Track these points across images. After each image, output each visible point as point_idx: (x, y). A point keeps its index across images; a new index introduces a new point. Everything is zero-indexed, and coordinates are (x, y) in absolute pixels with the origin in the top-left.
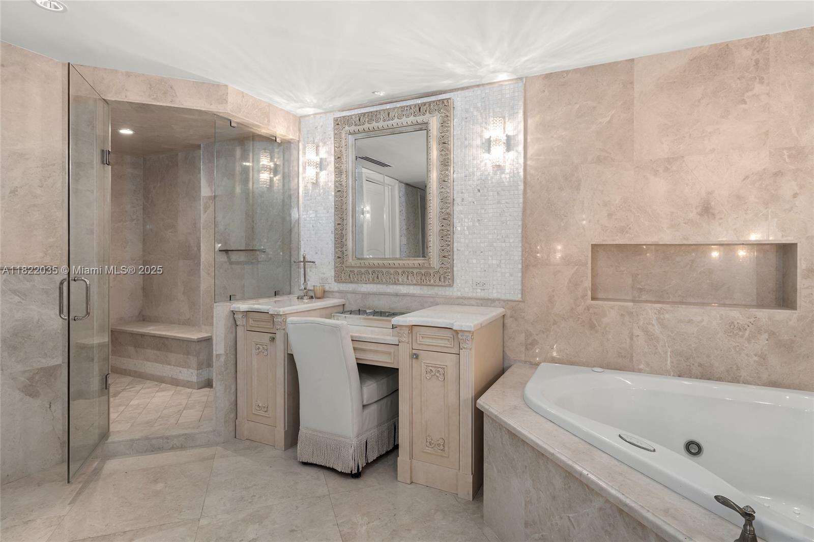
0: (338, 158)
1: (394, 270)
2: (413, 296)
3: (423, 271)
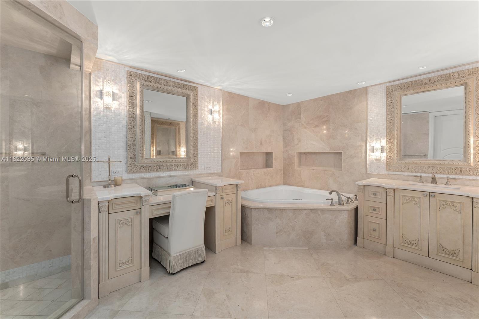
0: (132, 96)
1: (170, 164)
2: (179, 176)
3: (185, 164)
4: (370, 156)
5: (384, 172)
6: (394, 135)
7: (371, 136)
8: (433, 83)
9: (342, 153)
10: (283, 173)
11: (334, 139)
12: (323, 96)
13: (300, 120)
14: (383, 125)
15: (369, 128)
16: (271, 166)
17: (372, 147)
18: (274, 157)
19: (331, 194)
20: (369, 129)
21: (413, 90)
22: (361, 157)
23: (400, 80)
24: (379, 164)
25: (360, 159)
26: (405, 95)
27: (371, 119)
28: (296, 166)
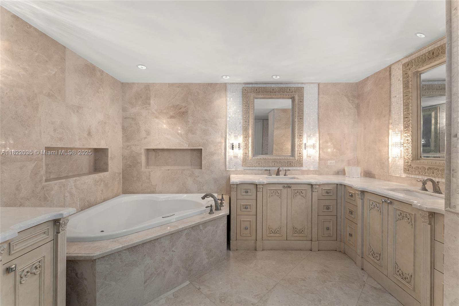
4: (229, 153)
5: (240, 168)
6: (249, 133)
7: (230, 133)
8: (275, 92)
9: (202, 149)
10: (123, 178)
11: (193, 134)
12: (180, 82)
13: (150, 107)
14: (240, 123)
15: (228, 124)
16: (105, 170)
17: (231, 144)
18: (109, 156)
19: (205, 199)
20: (228, 126)
21: (264, 95)
22: (221, 154)
23: (253, 84)
24: (236, 160)
25: (220, 156)
26: (257, 98)
27: (230, 116)
28: (143, 167)
